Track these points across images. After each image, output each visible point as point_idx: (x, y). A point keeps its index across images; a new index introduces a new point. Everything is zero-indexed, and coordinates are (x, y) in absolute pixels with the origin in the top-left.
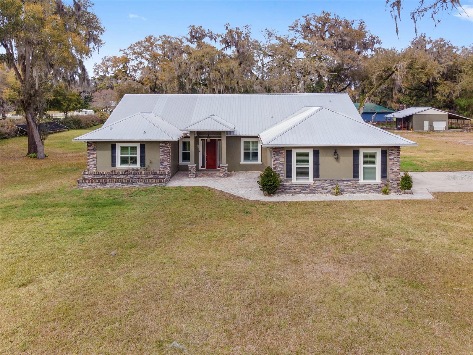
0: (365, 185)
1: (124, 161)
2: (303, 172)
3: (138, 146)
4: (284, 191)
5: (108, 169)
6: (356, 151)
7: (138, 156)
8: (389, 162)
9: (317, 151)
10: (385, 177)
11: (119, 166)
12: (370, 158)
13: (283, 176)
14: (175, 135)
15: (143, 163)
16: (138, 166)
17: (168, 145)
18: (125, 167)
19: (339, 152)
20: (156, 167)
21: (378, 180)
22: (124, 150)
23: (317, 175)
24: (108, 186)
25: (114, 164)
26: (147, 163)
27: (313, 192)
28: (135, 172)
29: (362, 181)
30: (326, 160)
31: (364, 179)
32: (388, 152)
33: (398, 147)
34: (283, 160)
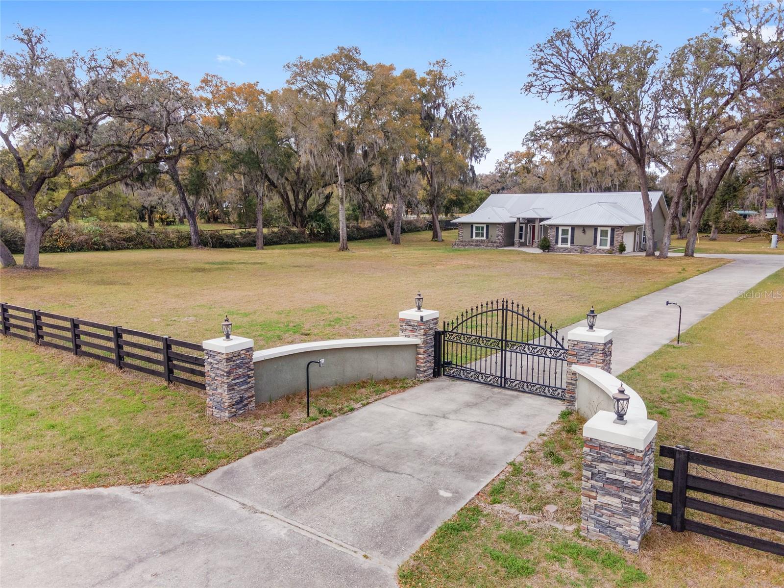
0: (600, 249)
1: (477, 235)
2: (564, 241)
3: (485, 226)
4: (553, 251)
5: (470, 239)
6: (595, 228)
7: (485, 232)
8: (615, 236)
9: (573, 228)
10: (613, 245)
11: (474, 238)
12: (604, 233)
13: (553, 242)
14: (507, 219)
15: (487, 237)
16: (484, 238)
17: (501, 226)
18: (477, 238)
19: (586, 230)
20: (494, 239)
21: (608, 247)
22: (478, 228)
23: (572, 243)
24: (467, 247)
25: (472, 237)
26: (489, 236)
27: (570, 252)
28: (482, 241)
29: (598, 247)
30: (578, 233)
31: (600, 245)
32: (616, 230)
33: (621, 227)
34: (554, 233)
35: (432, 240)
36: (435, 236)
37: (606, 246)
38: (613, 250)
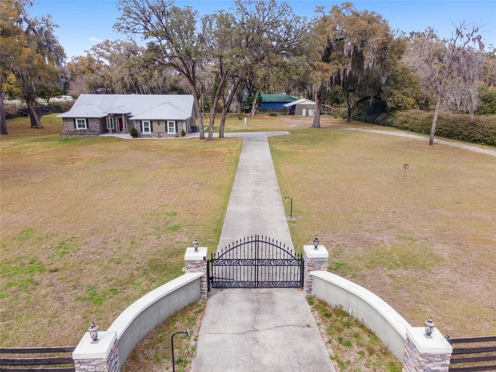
0: (170, 135)
1: (79, 126)
2: (147, 130)
3: (85, 120)
4: (140, 137)
5: (73, 129)
6: (166, 121)
7: (85, 124)
8: (178, 126)
9: (152, 121)
10: (177, 131)
11: (77, 128)
12: (171, 124)
13: (139, 131)
14: (101, 115)
15: (88, 127)
16: (86, 128)
17: (98, 120)
18: (80, 129)
19: (160, 122)
20: (93, 129)
21: (175, 133)
22: (79, 122)
23: (152, 131)
24: (73, 136)
25: (75, 127)
26: (90, 127)
27: (151, 137)
28: (85, 131)
29: (169, 133)
30: (155, 125)
31: (170, 132)
32: (178, 122)
33: (181, 120)
34: (139, 125)
35: (31, 127)
36: (34, 124)
37: (174, 132)
38: (178, 135)
